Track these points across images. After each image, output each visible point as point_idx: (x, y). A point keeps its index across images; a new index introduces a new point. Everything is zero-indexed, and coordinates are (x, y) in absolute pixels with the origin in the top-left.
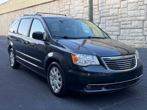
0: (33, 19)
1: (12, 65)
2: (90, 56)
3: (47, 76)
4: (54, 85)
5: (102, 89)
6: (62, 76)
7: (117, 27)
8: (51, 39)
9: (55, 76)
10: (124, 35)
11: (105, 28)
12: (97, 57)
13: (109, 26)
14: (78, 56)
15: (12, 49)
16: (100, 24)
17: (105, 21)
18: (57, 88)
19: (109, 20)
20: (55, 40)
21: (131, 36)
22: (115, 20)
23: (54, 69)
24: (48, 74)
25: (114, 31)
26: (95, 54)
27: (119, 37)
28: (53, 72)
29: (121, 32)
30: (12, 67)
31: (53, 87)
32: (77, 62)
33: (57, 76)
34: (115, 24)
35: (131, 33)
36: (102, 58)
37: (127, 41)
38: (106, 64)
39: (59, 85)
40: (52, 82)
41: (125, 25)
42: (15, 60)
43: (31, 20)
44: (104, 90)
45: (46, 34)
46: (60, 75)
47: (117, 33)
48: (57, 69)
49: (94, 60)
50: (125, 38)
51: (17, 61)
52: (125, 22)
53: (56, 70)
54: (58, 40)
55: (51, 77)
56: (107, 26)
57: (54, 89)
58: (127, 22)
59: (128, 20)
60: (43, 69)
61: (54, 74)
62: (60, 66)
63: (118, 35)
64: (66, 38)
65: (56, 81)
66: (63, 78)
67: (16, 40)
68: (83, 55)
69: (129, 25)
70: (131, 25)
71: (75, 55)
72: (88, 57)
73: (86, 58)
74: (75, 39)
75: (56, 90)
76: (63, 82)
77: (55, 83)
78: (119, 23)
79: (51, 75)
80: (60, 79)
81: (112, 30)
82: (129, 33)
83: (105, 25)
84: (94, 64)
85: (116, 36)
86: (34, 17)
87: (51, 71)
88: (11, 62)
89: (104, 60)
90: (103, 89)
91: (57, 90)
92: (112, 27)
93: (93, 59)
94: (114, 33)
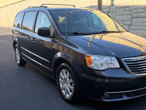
0: (38, 12)
1: (18, 62)
2: (108, 57)
3: (56, 78)
4: (64, 89)
5: (122, 97)
6: (74, 81)
7: (128, 16)
8: (60, 36)
9: (65, 80)
10: (137, 24)
11: (116, 18)
12: (116, 58)
13: (120, 15)
14: (93, 57)
15: (17, 45)
16: (110, 13)
17: (115, 10)
18: (68, 93)
19: (120, 8)
20: (64, 38)
21: (145, 26)
22: (126, 8)
23: (64, 71)
24: (57, 76)
25: (126, 21)
26: (114, 54)
27: (131, 26)
28: (63, 74)
29: (133, 21)
30: (18, 64)
31: (63, 91)
32: (92, 65)
33: (68, 80)
34: (127, 13)
35: (144, 22)
36: (123, 59)
37: (139, 31)
38: (128, 66)
39: (71, 91)
40: (62, 86)
41: (138, 14)
42: (21, 57)
43: (35, 13)
44: (125, 98)
45: (53, 30)
46: (71, 79)
47: (129, 23)
48: (68, 73)
49: (112, 62)
50: (138, 28)
51: (22, 58)
52: (138, 11)
53: (66, 73)
54: (68, 37)
55: (60, 80)
56: (117, 15)
57: (64, 94)
58: (140, 10)
59: (140, 8)
60: (51, 70)
61: (65, 77)
62: (71, 69)
63: (130, 25)
64: (76, 34)
65: (67, 85)
66: (75, 83)
67: (21, 34)
68: (99, 57)
69: (142, 14)
70: (144, 13)
71: (89, 57)
72: (105, 59)
73: (103, 59)
74: (88, 34)
75: (67, 96)
76: (75, 88)
77: (66, 88)
78: (130, 11)
79: (61, 77)
80: (71, 84)
81: (123, 20)
82: (142, 22)
83: (115, 14)
84: (113, 67)
85: (128, 26)
86: (40, 9)
87: (61, 73)
88: (17, 59)
89: (125, 62)
90: (124, 96)
91: (69, 96)
92: (123, 16)
93: (111, 60)
94: (125, 23)
